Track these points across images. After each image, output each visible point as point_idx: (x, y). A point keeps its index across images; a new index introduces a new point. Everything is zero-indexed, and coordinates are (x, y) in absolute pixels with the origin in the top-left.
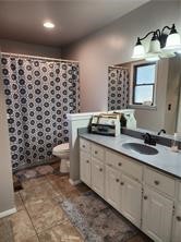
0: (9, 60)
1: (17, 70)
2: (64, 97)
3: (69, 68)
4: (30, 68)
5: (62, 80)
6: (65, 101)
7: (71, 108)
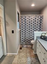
0: (23, 17)
1: (25, 19)
2: (37, 26)
3: (40, 17)
4: (28, 18)
5: (37, 21)
6: (37, 27)
7: (39, 30)
